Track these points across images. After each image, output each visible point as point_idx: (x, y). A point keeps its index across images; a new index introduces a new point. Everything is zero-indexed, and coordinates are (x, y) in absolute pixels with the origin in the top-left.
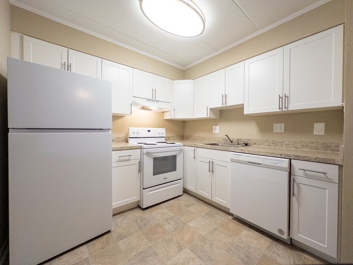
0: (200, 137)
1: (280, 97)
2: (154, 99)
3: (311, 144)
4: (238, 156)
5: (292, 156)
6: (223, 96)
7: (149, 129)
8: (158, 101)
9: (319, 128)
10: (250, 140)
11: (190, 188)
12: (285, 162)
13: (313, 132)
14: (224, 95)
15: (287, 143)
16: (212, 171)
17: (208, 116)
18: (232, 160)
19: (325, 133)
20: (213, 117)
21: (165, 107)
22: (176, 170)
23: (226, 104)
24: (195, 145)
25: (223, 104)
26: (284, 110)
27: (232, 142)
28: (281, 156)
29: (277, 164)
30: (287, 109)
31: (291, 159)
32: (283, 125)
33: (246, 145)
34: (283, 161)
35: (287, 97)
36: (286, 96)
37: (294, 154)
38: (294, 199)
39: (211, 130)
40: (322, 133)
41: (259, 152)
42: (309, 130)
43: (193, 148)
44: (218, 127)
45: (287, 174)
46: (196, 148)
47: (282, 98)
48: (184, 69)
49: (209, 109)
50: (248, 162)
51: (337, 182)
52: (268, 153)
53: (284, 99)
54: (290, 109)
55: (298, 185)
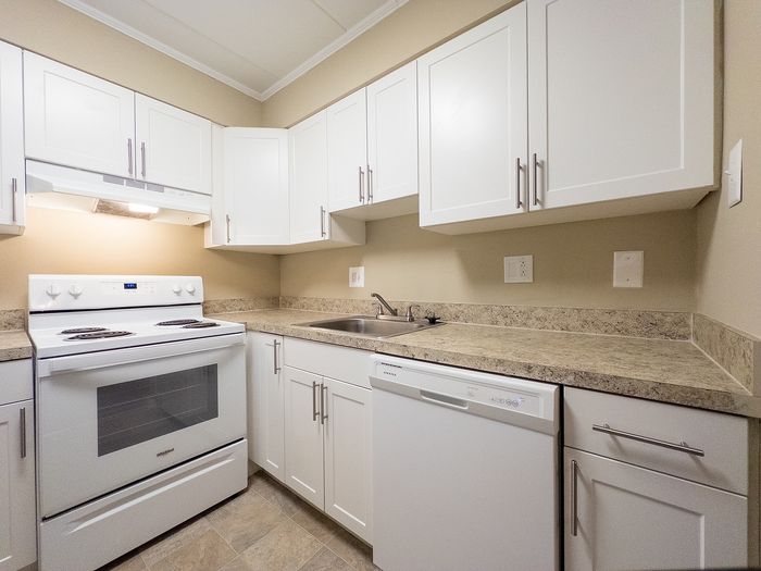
0: (317, 300)
1: (519, 168)
2: (140, 177)
3: (606, 318)
4: (393, 370)
5: (567, 372)
6: (361, 173)
7: (130, 279)
8: (160, 187)
9: (628, 268)
10: (442, 306)
11: (271, 465)
12: (542, 401)
13: (611, 280)
14: (364, 170)
15: (541, 313)
16: (321, 415)
17: (327, 237)
18: (377, 385)
19: (644, 283)
20: (342, 239)
21: (200, 208)
22: (217, 416)
23: (370, 196)
24: (277, 328)
25: (361, 198)
26: (533, 208)
27: (394, 313)
28: (528, 373)
29: (516, 404)
30: (542, 204)
31: (561, 387)
32: (529, 259)
33: (433, 321)
34: (535, 394)
35: (542, 167)
36: (536, 164)
37: (574, 366)
38: (577, 545)
39: (344, 280)
40: (637, 283)
41: (457, 356)
42: (601, 274)
43: (270, 339)
44: (362, 270)
45: (548, 444)
46: (279, 339)
47: (526, 169)
48: (263, 97)
49: (327, 216)
50: (424, 393)
51: (744, 489)
52: (485, 359)
53: (532, 172)
54: (551, 204)
55: (591, 487)
